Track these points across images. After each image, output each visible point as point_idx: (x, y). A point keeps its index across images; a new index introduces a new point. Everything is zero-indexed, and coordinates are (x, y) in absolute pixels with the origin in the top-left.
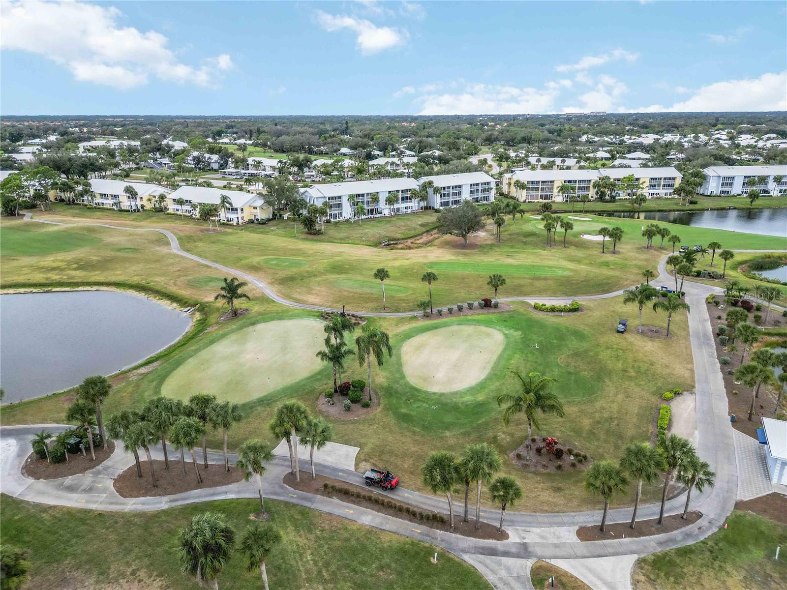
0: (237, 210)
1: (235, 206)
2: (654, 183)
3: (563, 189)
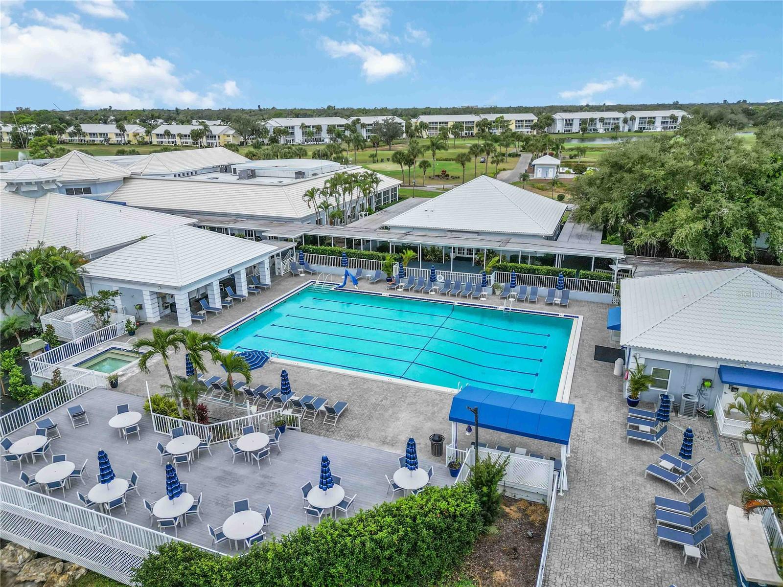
0: (215, 137)
1: (214, 133)
2: (519, 124)
3: (454, 125)
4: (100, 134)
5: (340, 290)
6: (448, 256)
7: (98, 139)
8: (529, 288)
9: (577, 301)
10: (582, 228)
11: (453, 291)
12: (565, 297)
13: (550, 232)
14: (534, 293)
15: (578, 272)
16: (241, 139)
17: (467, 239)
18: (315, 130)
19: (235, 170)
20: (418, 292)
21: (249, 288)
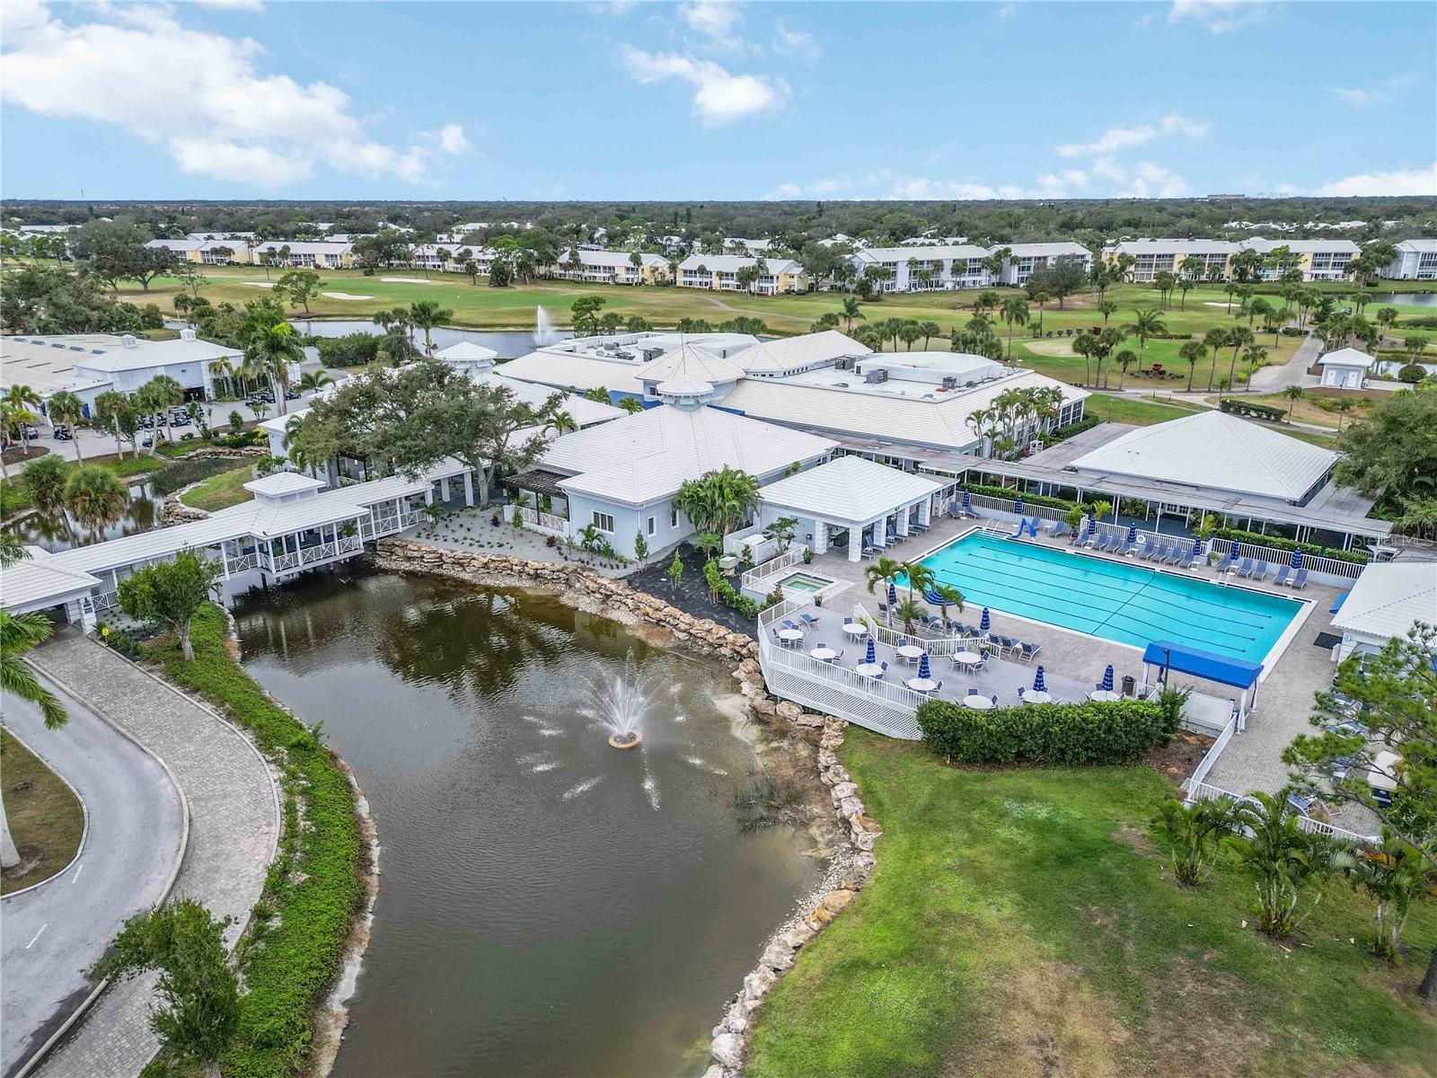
0: (772, 277)
1: (771, 273)
2: (1320, 260)
3: (1186, 264)
4: (605, 268)
5: (1013, 541)
6: (1153, 511)
7: (601, 275)
8: (1255, 562)
9: (1318, 584)
10: (1347, 492)
11: (1155, 556)
12: (1302, 577)
13: (1298, 496)
14: (1262, 569)
15: (1323, 550)
16: (811, 280)
17: (1181, 494)
18: (931, 268)
19: (859, 368)
20: (1111, 552)
21: (909, 529)
